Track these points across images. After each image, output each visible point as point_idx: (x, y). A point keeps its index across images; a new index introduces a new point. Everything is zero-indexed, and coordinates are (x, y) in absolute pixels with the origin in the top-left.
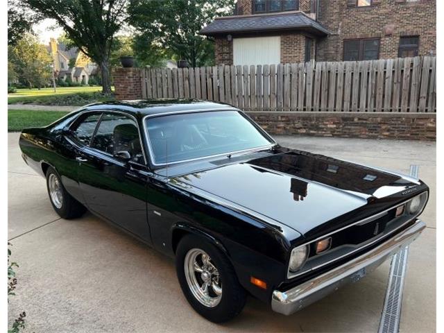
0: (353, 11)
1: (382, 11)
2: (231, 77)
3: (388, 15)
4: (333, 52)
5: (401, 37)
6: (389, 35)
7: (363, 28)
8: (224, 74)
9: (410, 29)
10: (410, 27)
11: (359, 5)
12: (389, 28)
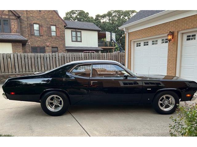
0: (33, 37)
1: (44, 38)
2: (21, 58)
3: (46, 40)
4: (28, 51)
5: (52, 47)
6: (48, 46)
7: (38, 43)
8: (17, 56)
9: (54, 45)
10: (54, 44)
11: (35, 35)
12: (48, 44)
